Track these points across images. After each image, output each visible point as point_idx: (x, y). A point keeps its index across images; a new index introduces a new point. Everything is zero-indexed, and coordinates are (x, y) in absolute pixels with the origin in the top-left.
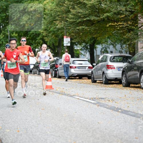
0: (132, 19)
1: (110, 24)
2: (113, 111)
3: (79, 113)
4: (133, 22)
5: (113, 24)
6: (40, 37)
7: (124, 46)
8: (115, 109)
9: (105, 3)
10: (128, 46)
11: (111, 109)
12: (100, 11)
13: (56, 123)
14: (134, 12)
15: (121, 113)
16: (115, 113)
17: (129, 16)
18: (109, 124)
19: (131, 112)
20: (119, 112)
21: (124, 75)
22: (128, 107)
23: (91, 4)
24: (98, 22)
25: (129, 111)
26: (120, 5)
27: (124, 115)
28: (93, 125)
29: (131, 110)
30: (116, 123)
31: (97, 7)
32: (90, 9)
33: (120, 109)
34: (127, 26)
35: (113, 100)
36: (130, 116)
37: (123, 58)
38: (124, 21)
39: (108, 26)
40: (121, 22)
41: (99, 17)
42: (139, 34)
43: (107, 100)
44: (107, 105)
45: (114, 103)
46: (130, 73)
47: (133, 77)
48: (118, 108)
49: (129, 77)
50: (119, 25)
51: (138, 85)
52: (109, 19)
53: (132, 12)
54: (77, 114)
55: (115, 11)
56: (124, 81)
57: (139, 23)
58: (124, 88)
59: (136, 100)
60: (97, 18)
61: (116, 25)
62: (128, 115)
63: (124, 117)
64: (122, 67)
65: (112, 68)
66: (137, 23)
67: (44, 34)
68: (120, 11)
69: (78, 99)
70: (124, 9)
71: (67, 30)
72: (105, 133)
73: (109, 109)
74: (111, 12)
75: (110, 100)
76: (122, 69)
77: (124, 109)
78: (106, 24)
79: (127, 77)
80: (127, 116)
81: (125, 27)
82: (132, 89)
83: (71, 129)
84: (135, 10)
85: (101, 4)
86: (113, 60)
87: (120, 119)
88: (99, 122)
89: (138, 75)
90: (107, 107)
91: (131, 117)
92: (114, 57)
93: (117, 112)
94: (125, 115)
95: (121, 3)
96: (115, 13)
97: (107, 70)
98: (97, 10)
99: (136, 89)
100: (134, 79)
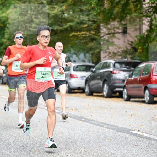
0: (95, 29)
1: (73, 33)
2: (76, 120)
3: (43, 122)
4: (96, 32)
5: (76, 34)
6: (4, 46)
7: (87, 55)
8: (79, 118)
9: (68, 12)
10: (90, 55)
11: (74, 118)
12: (63, 21)
13: (19, 133)
14: (96, 21)
15: (84, 122)
16: (79, 122)
17: (92, 26)
18: (72, 133)
19: (95, 121)
20: (82, 121)
21: (87, 84)
22: (91, 116)
23: (54, 14)
24: (61, 31)
25: (92, 120)
26: (83, 15)
27: (87, 124)
28: (57, 134)
29: (94, 119)
30: (79, 132)
31: (60, 16)
32: (53, 19)
33: (84, 118)
34: (90, 36)
35: (76, 109)
36: (93, 125)
37: (86, 67)
38: (87, 31)
39: (71, 35)
40: (84, 31)
41: (62, 26)
42: (102, 43)
43: (71, 109)
44: (70, 114)
45: (77, 112)
46: (93, 82)
47: (96, 86)
48: (81, 117)
49: (92, 86)
50: (82, 34)
51: (100, 94)
52: (72, 29)
53: (94, 22)
54: (40, 123)
55: (78, 21)
56: (87, 90)
57: (102, 33)
58: (87, 97)
59: (99, 109)
60: (60, 28)
61: (79, 35)
62: (91, 123)
63: (87, 125)
64: (85, 77)
65: (75, 77)
66: (99, 32)
67: (7, 44)
68: (84, 20)
69: (42, 108)
70: (86, 18)
71: (31, 40)
72: (68, 142)
73: (73, 118)
74: (74, 21)
75: (74, 109)
76: (85, 78)
77: (87, 118)
78: (69, 34)
79: (91, 86)
80: (90, 125)
81: (88, 37)
82: (96, 98)
83: (35, 138)
84: (98, 19)
85: (64, 13)
86: (76, 69)
87: (83, 128)
88: (63, 131)
89: (101, 84)
90: (71, 116)
91: (95, 126)
92: (77, 67)
93: (80, 121)
94: (89, 124)
95: (84, 13)
96: (78, 23)
97: (70, 79)
98: (60, 20)
99: (99, 98)
100: (97, 88)
